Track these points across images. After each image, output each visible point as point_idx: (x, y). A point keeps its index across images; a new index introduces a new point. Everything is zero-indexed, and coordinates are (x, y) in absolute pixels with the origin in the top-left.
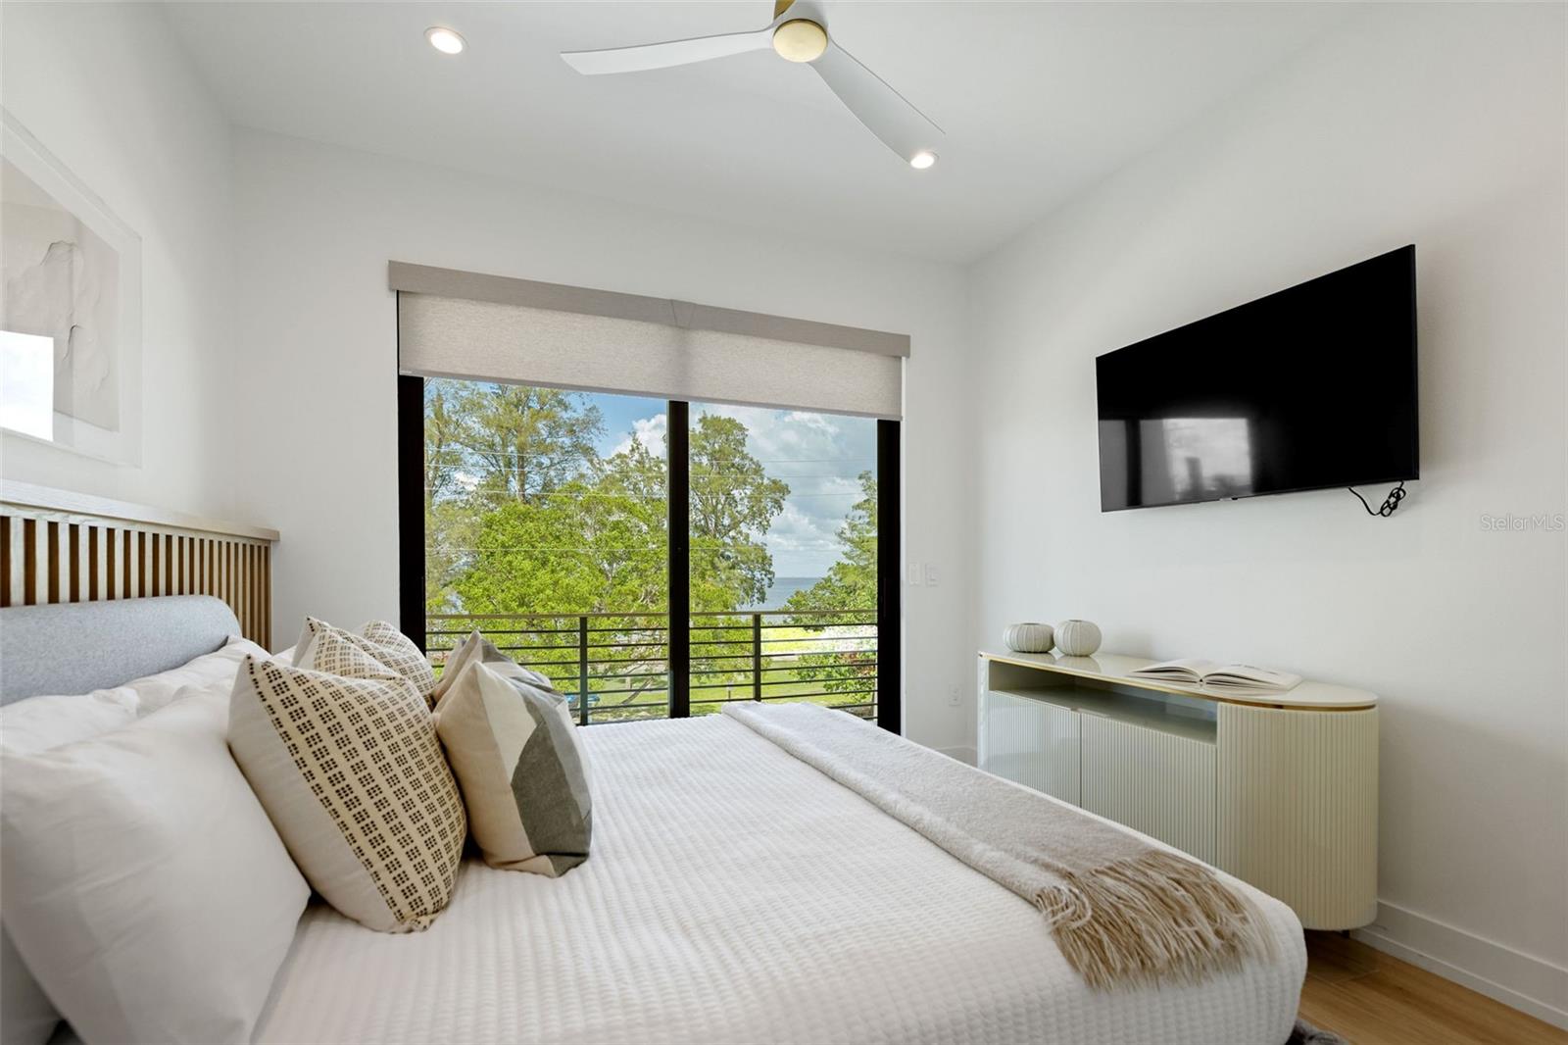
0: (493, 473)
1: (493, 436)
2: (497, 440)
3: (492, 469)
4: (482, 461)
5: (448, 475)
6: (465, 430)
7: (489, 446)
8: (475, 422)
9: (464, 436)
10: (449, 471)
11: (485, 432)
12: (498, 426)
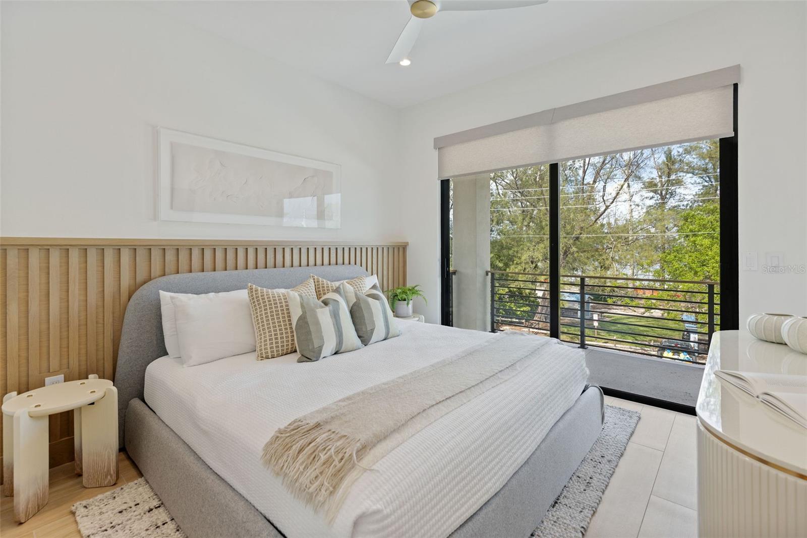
0: (706, 186)
1: (707, 164)
2: (710, 165)
3: (706, 184)
4: (699, 180)
5: (675, 191)
6: (687, 164)
7: (703, 170)
8: (694, 158)
9: (686, 167)
10: (676, 189)
11: (701, 163)
12: (709, 157)
